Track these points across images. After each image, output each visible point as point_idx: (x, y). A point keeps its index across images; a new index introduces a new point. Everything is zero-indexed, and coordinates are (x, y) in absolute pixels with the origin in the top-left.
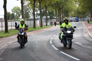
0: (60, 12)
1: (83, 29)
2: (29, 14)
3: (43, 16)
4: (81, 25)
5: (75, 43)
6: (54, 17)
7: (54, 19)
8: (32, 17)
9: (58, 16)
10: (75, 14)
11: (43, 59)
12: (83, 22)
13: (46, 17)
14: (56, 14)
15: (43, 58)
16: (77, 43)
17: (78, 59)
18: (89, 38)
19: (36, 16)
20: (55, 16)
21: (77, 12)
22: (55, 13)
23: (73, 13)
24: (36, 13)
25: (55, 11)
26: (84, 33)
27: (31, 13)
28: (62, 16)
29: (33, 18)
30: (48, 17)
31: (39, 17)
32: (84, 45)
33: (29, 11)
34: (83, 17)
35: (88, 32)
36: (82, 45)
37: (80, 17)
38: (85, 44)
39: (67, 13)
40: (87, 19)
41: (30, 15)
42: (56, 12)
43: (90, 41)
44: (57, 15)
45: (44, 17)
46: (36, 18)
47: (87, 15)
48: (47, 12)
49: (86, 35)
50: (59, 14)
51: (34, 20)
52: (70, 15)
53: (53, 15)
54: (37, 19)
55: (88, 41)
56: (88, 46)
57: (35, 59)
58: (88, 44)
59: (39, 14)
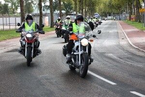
0: (82, 3)
1: (118, 32)
2: (33, 5)
3: (54, 10)
4: (115, 26)
5: (106, 54)
6: (72, 12)
7: (73, 15)
8: (36, 11)
9: (80, 10)
10: (105, 7)
11: (56, 82)
12: (117, 22)
13: (59, 12)
14: (76, 7)
15: (55, 80)
16: (110, 55)
17: (113, 84)
18: (128, 47)
19: (44, 10)
20: (74, 11)
21: (109, 5)
22: (73, 6)
23: (102, 6)
24: (43, 5)
25: (73, 2)
26: (121, 40)
27: (35, 4)
28: (85, 10)
29: (39, 12)
30: (63, 12)
31: (49, 11)
32: (121, 59)
33: (32, 2)
34: (117, 14)
35: (127, 37)
36: (118, 59)
37: (114, 14)
38: (122, 57)
39: (93, 6)
40: (124, 16)
41: (34, 8)
42: (76, 4)
43: (130, 53)
44: (78, 8)
45: (57, 12)
46: (43, 12)
47: (124, 11)
48: (62, 3)
49: (123, 43)
50: (80, 8)
51: (41, 16)
52: (97, 10)
53: (71, 9)
54: (45, 15)
55: (128, 51)
56: (128, 60)
57: (42, 81)
58: (128, 58)
59: (49, 6)
